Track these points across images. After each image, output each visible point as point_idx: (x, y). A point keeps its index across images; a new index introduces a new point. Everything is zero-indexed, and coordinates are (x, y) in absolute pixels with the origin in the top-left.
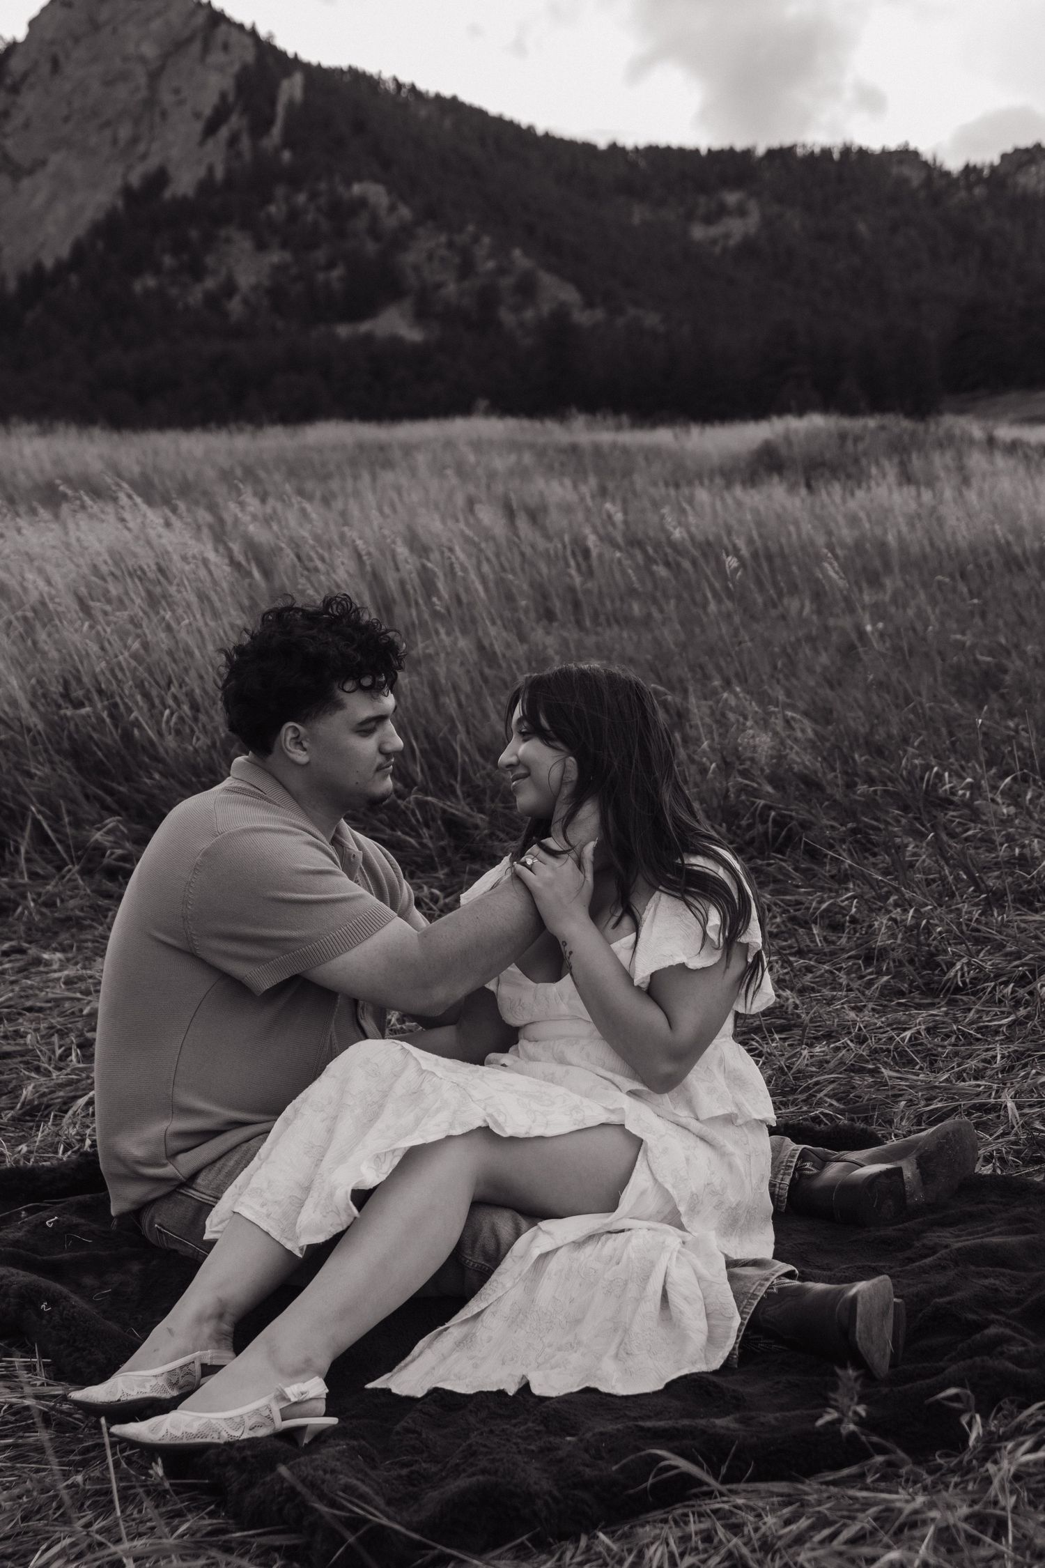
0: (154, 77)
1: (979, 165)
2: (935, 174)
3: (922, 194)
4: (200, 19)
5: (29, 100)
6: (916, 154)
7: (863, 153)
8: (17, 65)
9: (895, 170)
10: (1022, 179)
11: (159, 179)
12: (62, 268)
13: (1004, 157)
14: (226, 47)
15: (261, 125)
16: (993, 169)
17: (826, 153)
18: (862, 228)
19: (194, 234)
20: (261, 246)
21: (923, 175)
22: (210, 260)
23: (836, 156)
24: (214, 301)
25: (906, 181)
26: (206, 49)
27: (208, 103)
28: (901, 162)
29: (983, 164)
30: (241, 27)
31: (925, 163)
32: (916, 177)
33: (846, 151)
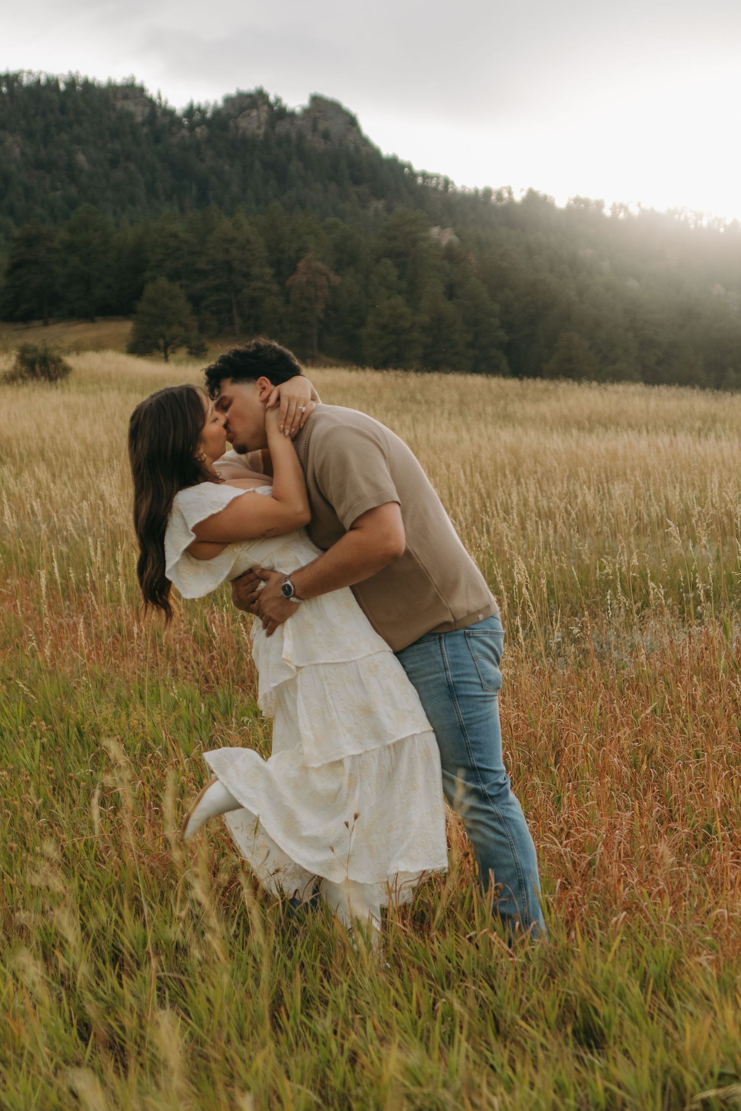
1: (203, 106)
2: (159, 113)
3: (145, 130)
6: (142, 90)
7: (88, 86)
9: (119, 104)
10: (243, 123)
13: (228, 100)
16: (217, 112)
17: (52, 84)
18: (81, 158)
21: (147, 110)
23: (62, 86)
25: (130, 115)
28: (126, 97)
29: (207, 103)
31: (150, 102)
32: (140, 114)
33: (72, 83)
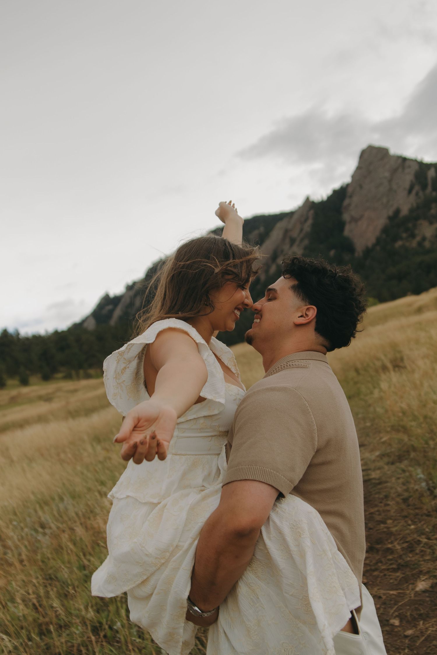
0: (390, 181)
4: (400, 161)
5: (355, 199)
8: (350, 190)
11: (397, 212)
12: (374, 246)
14: (409, 167)
15: (424, 187)
19: (410, 225)
20: (431, 223)
22: (417, 232)
24: (420, 244)
26: (404, 168)
27: (407, 185)
30: (412, 160)
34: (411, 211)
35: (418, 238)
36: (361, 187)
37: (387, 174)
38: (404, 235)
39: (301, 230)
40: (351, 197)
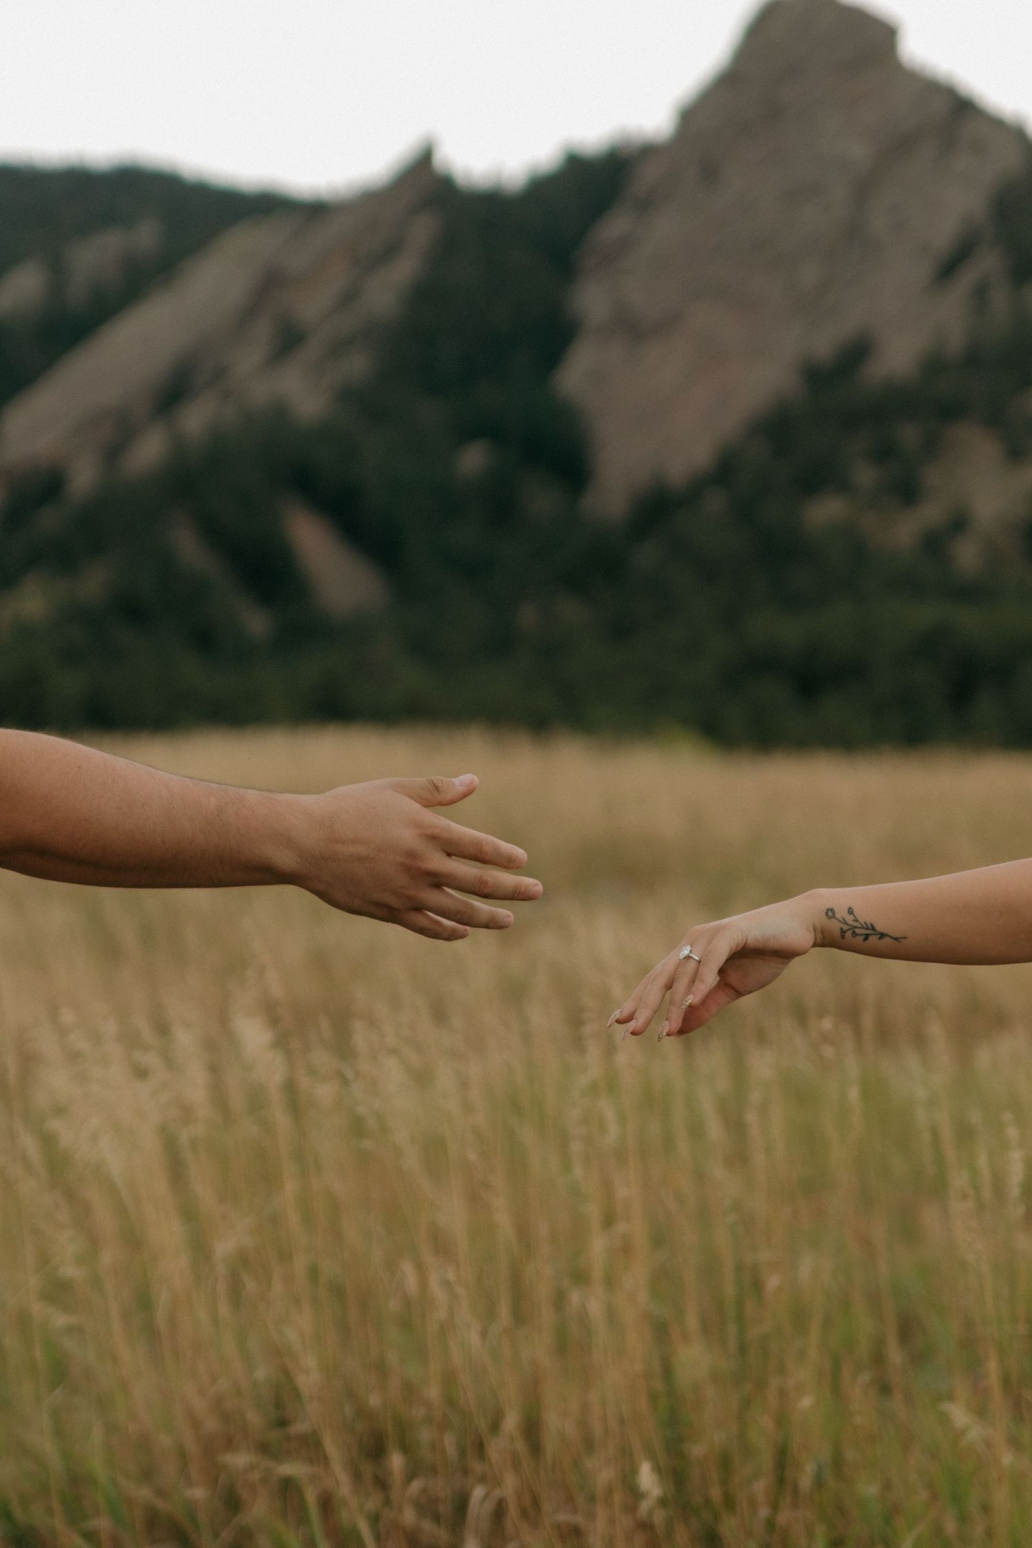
0: (864, 188)
4: (938, 106)
11: (858, 351)
12: (700, 484)
14: (977, 150)
19: (909, 435)
20: (1015, 456)
22: (931, 477)
24: (933, 543)
27: (941, 233)
34: (934, 366)
35: (930, 514)
36: (710, 173)
37: (858, 151)
38: (865, 475)
39: (349, 298)
40: (646, 206)
